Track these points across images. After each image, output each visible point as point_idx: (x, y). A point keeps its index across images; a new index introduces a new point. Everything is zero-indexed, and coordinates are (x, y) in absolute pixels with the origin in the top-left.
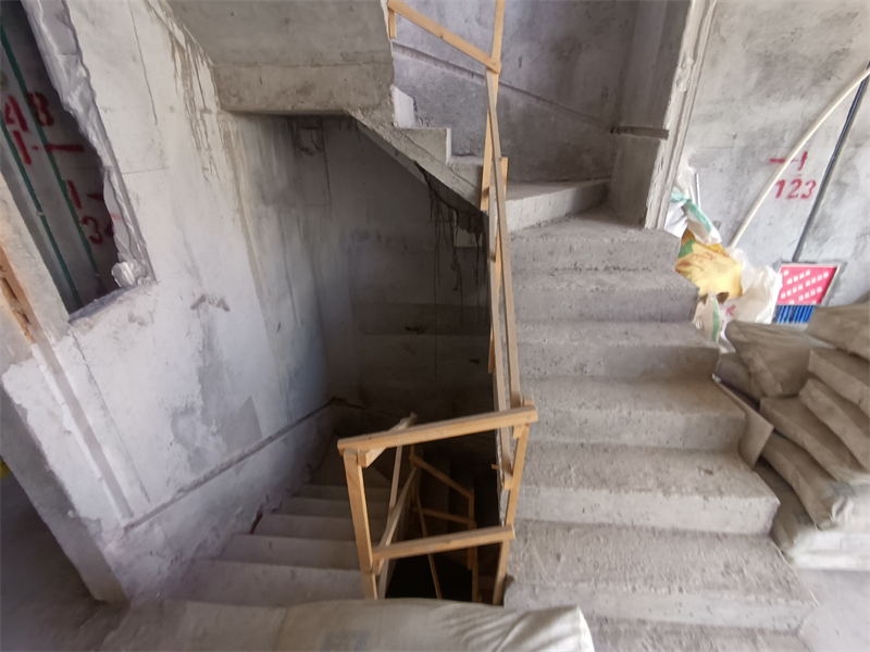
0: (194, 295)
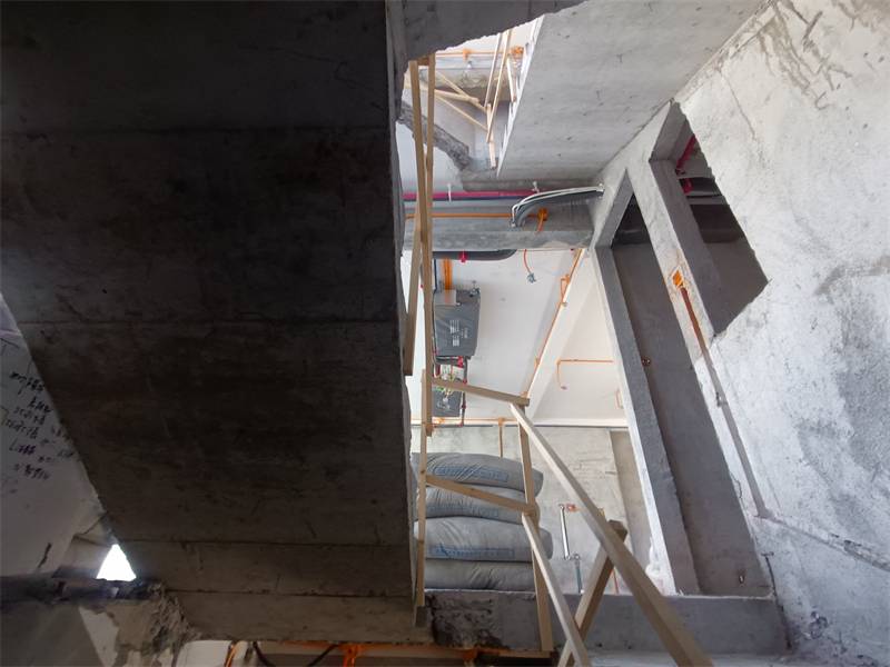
0: (817, 275)
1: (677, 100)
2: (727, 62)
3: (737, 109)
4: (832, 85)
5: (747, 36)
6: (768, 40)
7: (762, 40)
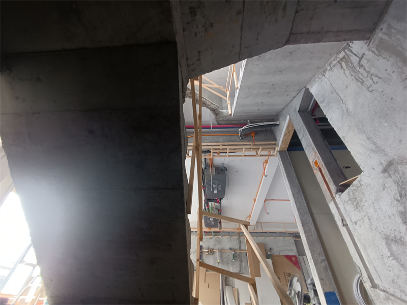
1: (308, 87)
2: (327, 73)
3: (334, 91)
4: (374, 82)
5: (334, 63)
6: (343, 64)
7: (341, 64)
